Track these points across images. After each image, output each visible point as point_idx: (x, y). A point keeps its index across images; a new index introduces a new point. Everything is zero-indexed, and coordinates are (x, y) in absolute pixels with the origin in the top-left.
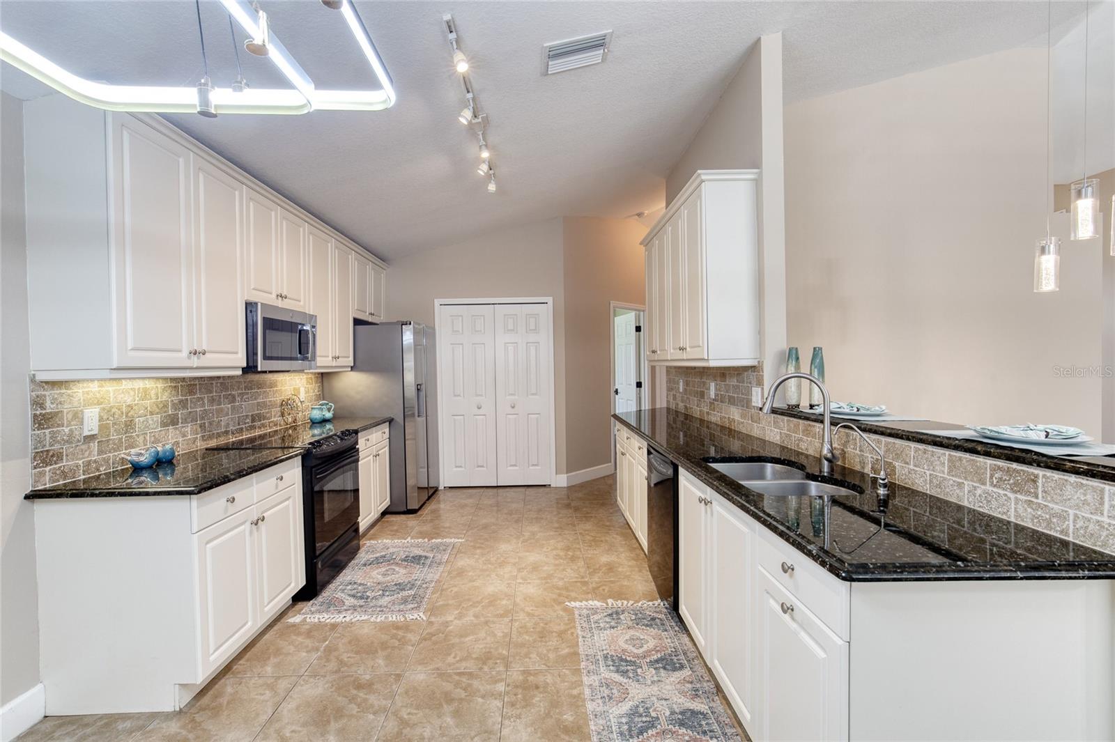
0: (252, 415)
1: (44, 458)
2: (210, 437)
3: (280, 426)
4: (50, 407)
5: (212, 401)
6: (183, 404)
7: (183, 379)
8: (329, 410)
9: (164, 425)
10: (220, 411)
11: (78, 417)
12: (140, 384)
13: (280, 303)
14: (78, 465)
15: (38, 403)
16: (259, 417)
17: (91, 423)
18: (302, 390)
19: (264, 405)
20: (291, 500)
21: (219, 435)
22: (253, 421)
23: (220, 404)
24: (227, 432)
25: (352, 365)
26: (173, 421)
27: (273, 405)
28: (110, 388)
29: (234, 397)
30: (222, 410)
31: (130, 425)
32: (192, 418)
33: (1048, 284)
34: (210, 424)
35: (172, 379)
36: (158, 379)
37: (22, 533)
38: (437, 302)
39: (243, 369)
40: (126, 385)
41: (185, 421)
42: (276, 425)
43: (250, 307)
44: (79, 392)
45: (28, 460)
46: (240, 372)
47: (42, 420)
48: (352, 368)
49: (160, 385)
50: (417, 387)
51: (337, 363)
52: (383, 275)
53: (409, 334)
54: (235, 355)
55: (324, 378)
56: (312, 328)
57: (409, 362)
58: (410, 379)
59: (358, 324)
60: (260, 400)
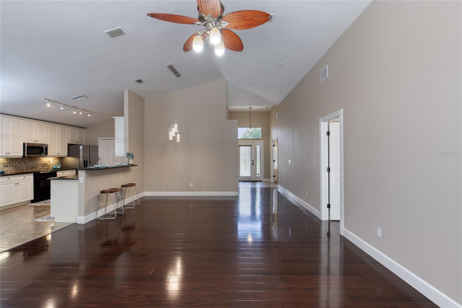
0: (32, 166)
2: (17, 170)
3: (42, 169)
5: (18, 163)
6: (10, 163)
7: (10, 158)
8: (59, 166)
9: (4, 167)
10: (20, 165)
13: (36, 143)
16: (34, 167)
19: (36, 164)
20: (29, 182)
21: (20, 170)
23: (21, 163)
24: (23, 169)
25: (67, 155)
26: (7, 166)
27: (39, 164)
29: (26, 162)
30: (22, 165)
32: (13, 166)
33: (178, 140)
34: (18, 167)
35: (7, 158)
36: (3, 158)
38: (99, 139)
39: (23, 156)
41: (10, 166)
42: (41, 169)
43: (24, 144)
46: (22, 157)
48: (67, 156)
49: (3, 159)
50: (84, 161)
51: (59, 155)
52: (84, 132)
53: (81, 147)
54: (20, 153)
55: (61, 159)
56: (45, 147)
57: (81, 155)
58: (81, 159)
59: (69, 145)
60: (35, 163)
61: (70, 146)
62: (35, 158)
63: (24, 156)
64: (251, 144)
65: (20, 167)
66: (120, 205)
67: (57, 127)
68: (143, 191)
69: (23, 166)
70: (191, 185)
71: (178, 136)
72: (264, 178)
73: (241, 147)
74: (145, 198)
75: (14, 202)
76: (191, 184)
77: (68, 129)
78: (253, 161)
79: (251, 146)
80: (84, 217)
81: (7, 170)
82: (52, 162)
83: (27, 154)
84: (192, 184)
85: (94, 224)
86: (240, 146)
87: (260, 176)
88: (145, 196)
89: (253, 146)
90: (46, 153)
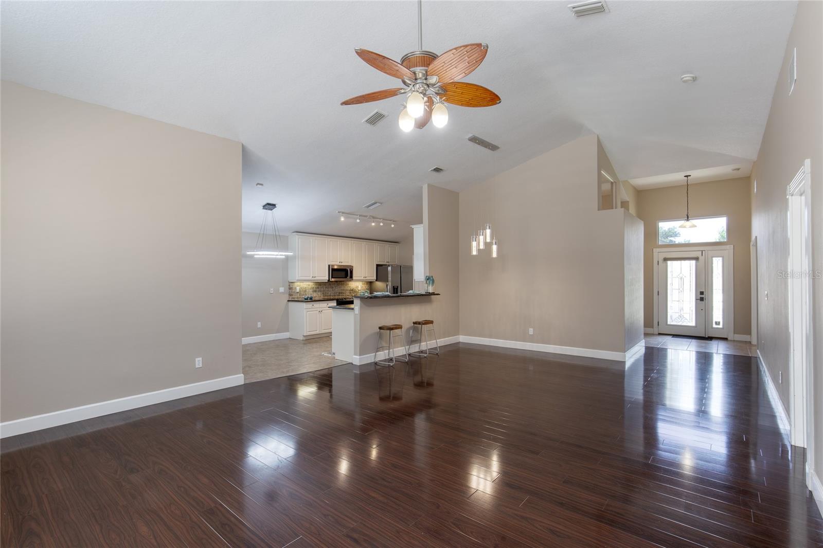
1: (290, 295)
2: (325, 296)
3: (350, 296)
4: (291, 286)
5: (326, 288)
6: (318, 288)
7: (318, 282)
8: (367, 293)
9: (313, 291)
10: (326, 290)
11: (296, 288)
12: (308, 283)
13: (341, 264)
14: (296, 297)
15: (289, 286)
16: (342, 293)
17: (298, 290)
18: (360, 287)
19: (344, 290)
21: (328, 296)
22: (339, 293)
24: (330, 296)
26: (315, 291)
28: (302, 284)
29: (333, 287)
30: (329, 290)
31: (305, 291)
32: (320, 291)
33: (495, 255)
34: (324, 293)
35: (315, 282)
37: (287, 308)
40: (305, 283)
41: (318, 291)
42: (348, 296)
43: (329, 266)
44: (296, 284)
45: (288, 295)
46: (327, 281)
47: (290, 289)
48: (376, 280)
49: (312, 283)
50: (394, 287)
51: (366, 279)
52: (397, 247)
53: (390, 268)
54: (324, 276)
55: (370, 283)
56: (350, 269)
57: (390, 279)
58: (390, 284)
59: (377, 266)
60: (342, 288)
61: (379, 268)
62: (343, 283)
63: (329, 280)
64: (698, 254)
65: (328, 293)
66: (414, 349)
67: (364, 243)
68: (456, 332)
69: (331, 292)
70: (531, 331)
71: (495, 248)
72: (734, 333)
73: (669, 263)
74: (461, 346)
75: (318, 332)
76: (530, 329)
77: (376, 245)
78: (702, 293)
79: (697, 259)
80: (359, 357)
81: (317, 296)
82: (360, 288)
83: (332, 277)
84: (532, 329)
85: (373, 368)
86: (666, 260)
87: (723, 328)
88: (460, 342)
89: (702, 259)
90: (351, 277)
